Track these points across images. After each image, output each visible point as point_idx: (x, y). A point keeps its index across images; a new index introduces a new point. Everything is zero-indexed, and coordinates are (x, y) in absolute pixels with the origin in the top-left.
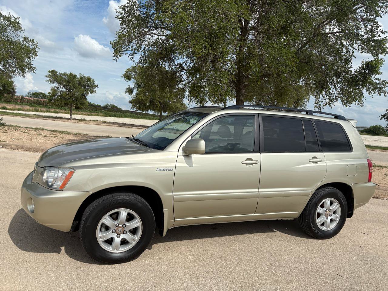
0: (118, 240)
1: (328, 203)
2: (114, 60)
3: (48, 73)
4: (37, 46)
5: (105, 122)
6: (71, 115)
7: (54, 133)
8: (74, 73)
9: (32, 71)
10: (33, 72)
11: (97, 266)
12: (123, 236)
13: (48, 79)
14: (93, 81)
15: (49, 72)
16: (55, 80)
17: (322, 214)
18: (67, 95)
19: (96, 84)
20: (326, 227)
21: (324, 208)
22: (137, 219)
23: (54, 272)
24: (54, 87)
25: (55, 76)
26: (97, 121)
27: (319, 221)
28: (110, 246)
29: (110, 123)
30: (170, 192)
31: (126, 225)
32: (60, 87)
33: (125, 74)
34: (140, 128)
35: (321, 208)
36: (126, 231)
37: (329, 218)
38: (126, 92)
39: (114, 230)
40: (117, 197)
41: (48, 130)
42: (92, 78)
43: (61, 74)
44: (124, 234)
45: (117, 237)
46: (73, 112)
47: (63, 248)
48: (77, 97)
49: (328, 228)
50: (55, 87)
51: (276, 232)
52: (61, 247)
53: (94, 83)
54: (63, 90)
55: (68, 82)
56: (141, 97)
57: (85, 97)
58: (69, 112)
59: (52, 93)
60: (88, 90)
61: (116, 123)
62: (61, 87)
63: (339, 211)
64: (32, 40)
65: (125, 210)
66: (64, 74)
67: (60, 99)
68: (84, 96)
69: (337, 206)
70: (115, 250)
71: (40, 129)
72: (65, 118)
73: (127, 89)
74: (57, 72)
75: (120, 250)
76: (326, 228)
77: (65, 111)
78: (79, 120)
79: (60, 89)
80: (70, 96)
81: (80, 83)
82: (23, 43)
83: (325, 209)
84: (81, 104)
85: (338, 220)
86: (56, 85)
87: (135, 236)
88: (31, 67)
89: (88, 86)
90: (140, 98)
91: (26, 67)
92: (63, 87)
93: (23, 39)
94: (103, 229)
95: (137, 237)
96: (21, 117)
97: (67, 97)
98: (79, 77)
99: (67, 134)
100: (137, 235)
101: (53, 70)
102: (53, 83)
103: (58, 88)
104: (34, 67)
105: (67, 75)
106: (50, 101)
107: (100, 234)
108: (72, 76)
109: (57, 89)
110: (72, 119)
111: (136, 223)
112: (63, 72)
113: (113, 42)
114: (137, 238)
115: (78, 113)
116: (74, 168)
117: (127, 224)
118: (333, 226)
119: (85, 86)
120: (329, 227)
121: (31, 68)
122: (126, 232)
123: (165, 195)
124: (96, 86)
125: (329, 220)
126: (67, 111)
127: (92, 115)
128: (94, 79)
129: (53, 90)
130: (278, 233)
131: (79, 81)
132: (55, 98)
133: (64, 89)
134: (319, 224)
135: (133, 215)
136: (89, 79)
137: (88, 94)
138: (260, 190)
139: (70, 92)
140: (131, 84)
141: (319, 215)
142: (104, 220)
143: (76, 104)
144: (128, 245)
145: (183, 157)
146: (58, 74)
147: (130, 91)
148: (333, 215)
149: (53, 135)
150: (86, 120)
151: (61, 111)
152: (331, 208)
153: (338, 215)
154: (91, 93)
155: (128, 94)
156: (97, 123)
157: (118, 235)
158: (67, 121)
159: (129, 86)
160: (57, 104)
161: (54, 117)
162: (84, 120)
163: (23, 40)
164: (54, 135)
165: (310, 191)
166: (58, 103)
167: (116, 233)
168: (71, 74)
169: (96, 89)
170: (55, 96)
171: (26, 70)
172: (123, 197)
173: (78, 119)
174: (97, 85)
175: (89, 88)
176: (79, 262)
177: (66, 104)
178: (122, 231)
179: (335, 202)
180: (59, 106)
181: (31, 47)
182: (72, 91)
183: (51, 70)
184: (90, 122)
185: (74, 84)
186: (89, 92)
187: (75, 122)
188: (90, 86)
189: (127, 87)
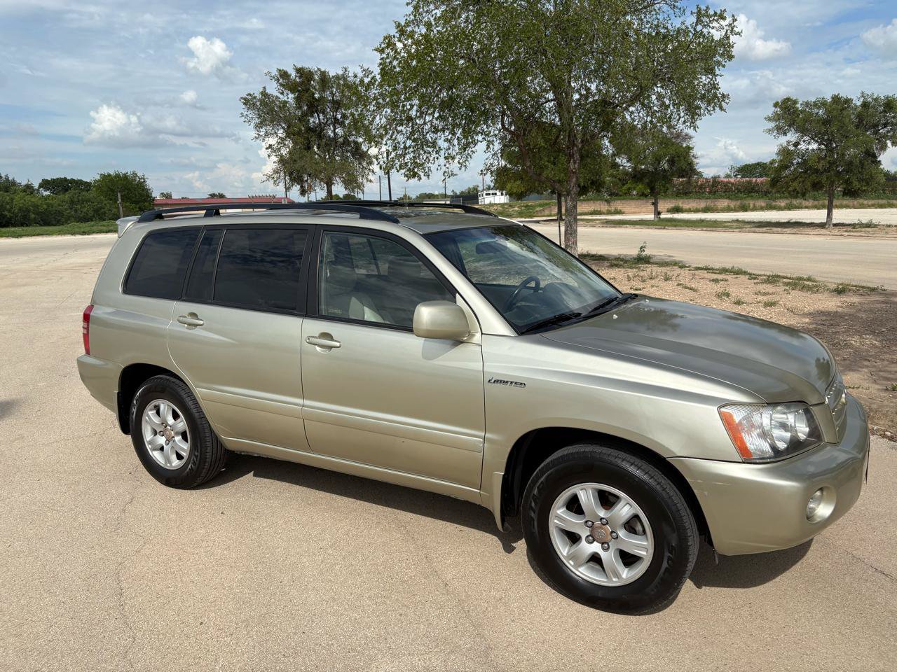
3: (774, 109)
4: (732, 29)
6: (829, 214)
8: (844, 94)
9: (717, 109)
10: (721, 108)
13: (772, 125)
15: (776, 105)
16: (790, 126)
18: (820, 159)
24: (785, 144)
25: (790, 114)
32: (802, 143)
43: (807, 104)
46: (835, 202)
48: (850, 163)
54: (810, 147)
55: (826, 122)
57: (876, 157)
58: (826, 202)
59: (781, 161)
62: (804, 141)
64: (719, 12)
66: (815, 102)
67: (801, 173)
68: (872, 157)
72: (812, 225)
74: (795, 102)
77: (816, 203)
78: (853, 226)
79: (802, 146)
80: (829, 162)
81: (861, 121)
82: (695, 30)
84: (860, 180)
86: (792, 136)
88: (715, 96)
89: (885, 126)
91: (703, 97)
92: (813, 139)
93: (693, 19)
96: (705, 229)
97: (820, 167)
98: (859, 103)
101: (786, 99)
102: (785, 134)
103: (796, 144)
104: (723, 96)
105: (824, 104)
106: (774, 182)
108: (840, 104)
110: (835, 225)
112: (813, 99)
115: (851, 204)
119: (875, 126)
121: (715, 99)
126: (821, 202)
131: (859, 115)
132: (787, 172)
133: (814, 146)
136: (890, 104)
137: (884, 148)
139: (830, 150)
143: (848, 182)
146: (798, 106)
150: (876, 226)
151: (805, 203)
154: (892, 145)
158: (816, 231)
160: (791, 189)
161: (784, 223)
162: (869, 225)
163: (695, 20)
166: (795, 185)
168: (836, 99)
170: (787, 167)
171: (700, 108)
173: (849, 225)
175: (888, 132)
177: (817, 186)
180: (798, 192)
181: (717, 35)
182: (837, 146)
183: (780, 101)
184: (887, 233)
185: (842, 126)
186: (889, 143)
187: (841, 235)
188: (893, 125)
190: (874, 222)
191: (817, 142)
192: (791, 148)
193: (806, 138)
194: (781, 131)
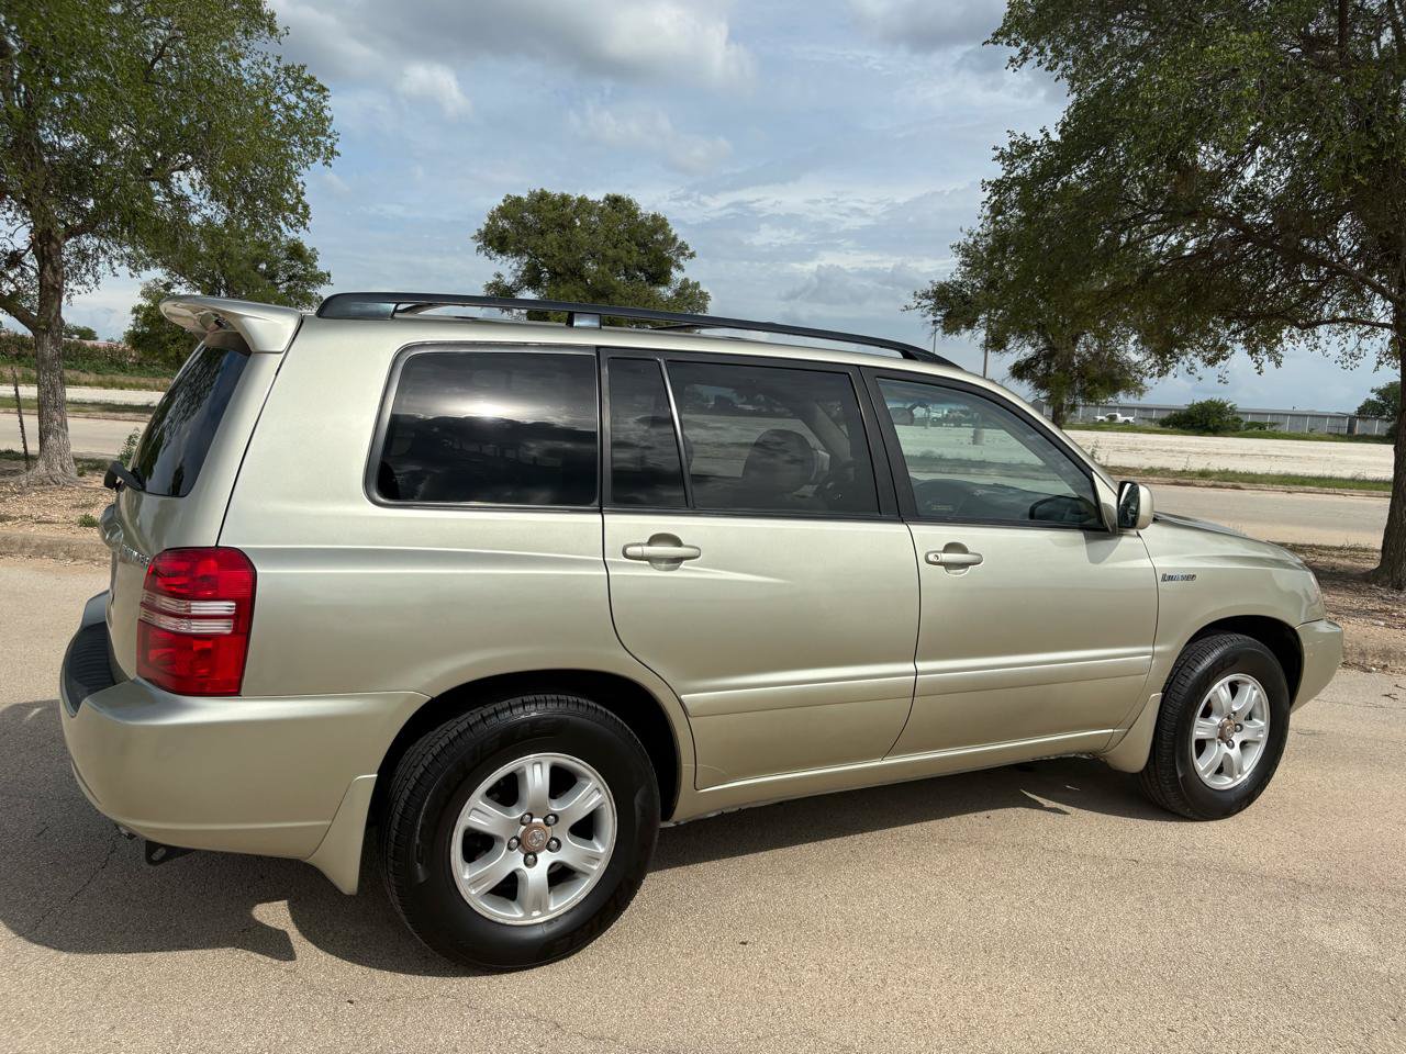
14: (312, 258)
19: (324, 270)
32: (176, 285)
33: (489, 228)
42: (309, 246)
50: (156, 282)
53: (315, 266)
60: (287, 293)
62: (180, 284)
73: (490, 286)
89: (290, 278)
102: (149, 267)
103: (168, 286)
119: (273, 276)
124: (322, 278)
128: (313, 250)
129: (150, 293)
136: (296, 250)
140: (510, 266)
159: (499, 276)
169: (324, 289)
174: (329, 276)
188: (300, 278)
189: (490, 282)
192: (160, 289)
193: (182, 279)
194: (141, 262)
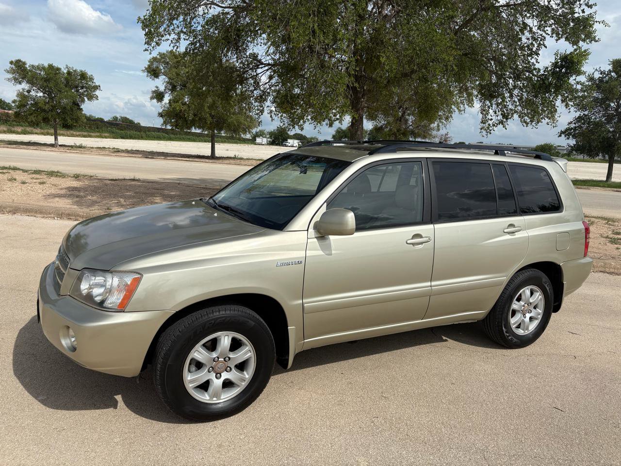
0: (217, 383)
1: (528, 292)
2: (146, 50)
3: (10, 65)
5: (117, 151)
6: (56, 139)
7: (38, 176)
8: (56, 65)
11: (186, 426)
12: (225, 376)
13: (10, 76)
14: (91, 79)
15: (11, 63)
16: (23, 78)
17: (519, 311)
18: (46, 103)
19: (97, 84)
20: (523, 330)
21: (520, 302)
22: (247, 345)
23: (117, 444)
24: (21, 90)
25: (22, 71)
26: (104, 148)
27: (513, 321)
28: (205, 393)
29: (127, 151)
30: (298, 299)
31: (229, 358)
32: (32, 91)
33: (149, 66)
34: (179, 160)
35: (517, 302)
36: (229, 367)
37: (528, 316)
38: (152, 98)
39: (211, 367)
40: (215, 314)
41: (24, 171)
42: (89, 73)
43: (33, 66)
44: (227, 372)
45: (216, 378)
46: (59, 132)
47: (119, 398)
48: (65, 108)
49: (526, 331)
50: (23, 89)
51: (446, 340)
52: (115, 397)
53: (93, 82)
54: (38, 95)
55: (47, 80)
56: (178, 107)
57: (79, 106)
58: (53, 132)
59: (20, 101)
60: (83, 94)
61: (137, 152)
62: (34, 90)
63: (542, 305)
65: (229, 334)
66: (38, 66)
67: (34, 110)
68: (77, 106)
69: (540, 297)
70: (215, 399)
71: (9, 168)
72: (45, 145)
73: (154, 92)
74: (24, 63)
75: (222, 398)
76: (523, 332)
77: (42, 131)
78: (72, 147)
79: (33, 93)
80: (51, 106)
81: (68, 82)
83: (522, 303)
84: (72, 119)
85: (540, 317)
86: (25, 86)
87: (245, 373)
89: (82, 88)
90: (178, 109)
92: (39, 89)
94: (193, 368)
95: (248, 374)
97: (47, 107)
98: (65, 72)
99: (60, 176)
100: (246, 371)
101: (18, 60)
102: (20, 83)
103: (29, 91)
105: (44, 68)
106: (17, 115)
107: (189, 377)
108: (53, 70)
109: (27, 94)
110: (60, 146)
111: (246, 353)
112: (36, 64)
113: (142, 18)
114: (247, 376)
115: (66, 133)
116: (139, 272)
117: (232, 355)
118: (533, 326)
119: (77, 87)
120: (527, 329)
122: (231, 369)
123: (290, 305)
124: (97, 88)
125: (527, 319)
126: (46, 131)
127: (90, 136)
128: (92, 75)
129: (21, 95)
130: (451, 342)
131: (66, 79)
132: (25, 109)
133: (41, 94)
134: (513, 327)
135: (240, 340)
136: (83, 76)
137: (83, 101)
138: (433, 283)
139: (52, 98)
140: (161, 83)
141: (514, 313)
142: (195, 354)
143: (64, 119)
144: (234, 388)
145: (315, 240)
146: (27, 66)
147: (158, 96)
148: (533, 310)
149: (37, 179)
150: (84, 147)
151: (35, 130)
152: (531, 301)
153: (540, 311)
154: (88, 99)
155: (155, 101)
156: (104, 152)
157: (218, 375)
158: (50, 149)
159: (157, 87)
160: (29, 120)
161: (26, 143)
162: (80, 147)
164: (39, 181)
165: (503, 278)
166: (32, 118)
167: (215, 372)
168: (51, 67)
169: (97, 93)
170: (25, 106)
172: (224, 313)
173: (69, 146)
174: (99, 86)
175: (84, 92)
176: (154, 422)
177: (46, 120)
178: (224, 368)
179: (537, 292)
180: (34, 123)
182: (55, 96)
183: (13, 60)
184: (92, 152)
185: (57, 85)
186: (86, 99)
187: (66, 152)
188: (86, 88)
189: (153, 90)
190: (83, 145)
191: (42, 92)
192: (26, 94)
193: (34, 88)
194: (17, 81)
